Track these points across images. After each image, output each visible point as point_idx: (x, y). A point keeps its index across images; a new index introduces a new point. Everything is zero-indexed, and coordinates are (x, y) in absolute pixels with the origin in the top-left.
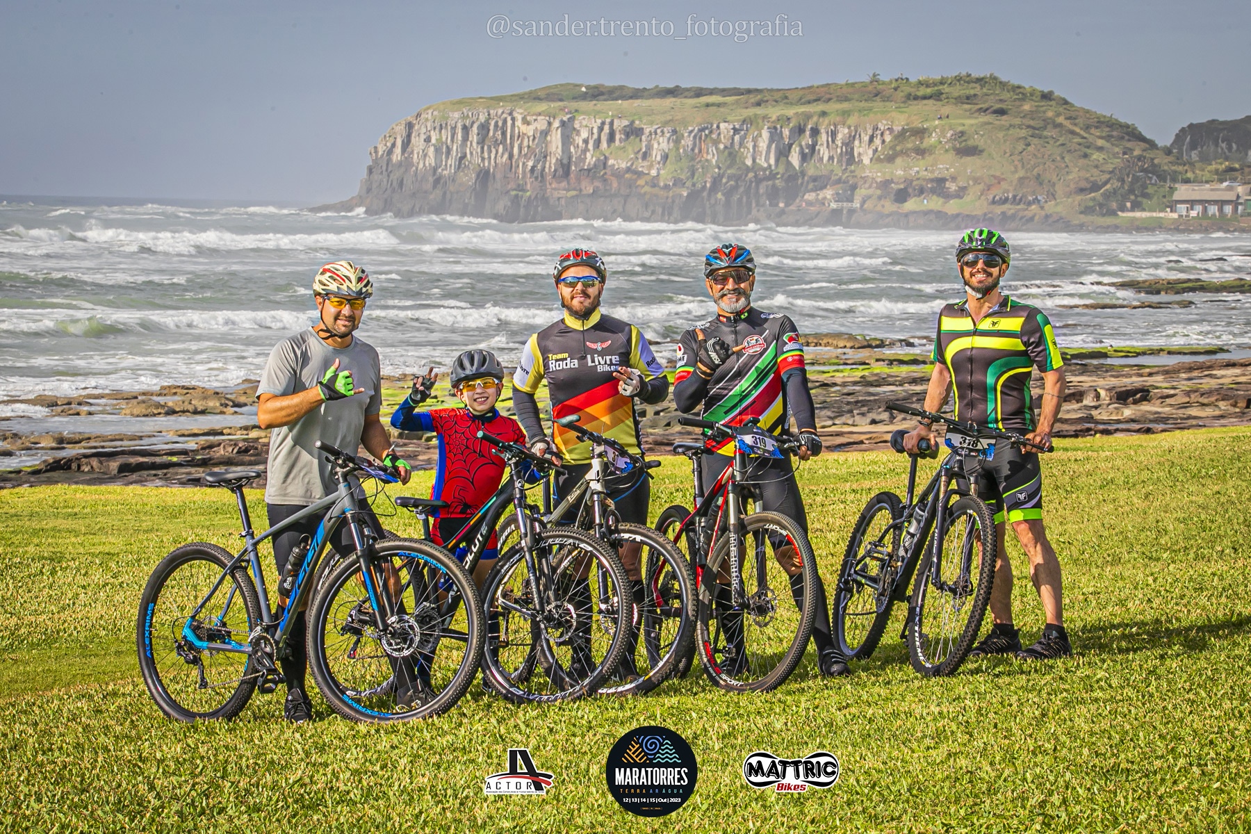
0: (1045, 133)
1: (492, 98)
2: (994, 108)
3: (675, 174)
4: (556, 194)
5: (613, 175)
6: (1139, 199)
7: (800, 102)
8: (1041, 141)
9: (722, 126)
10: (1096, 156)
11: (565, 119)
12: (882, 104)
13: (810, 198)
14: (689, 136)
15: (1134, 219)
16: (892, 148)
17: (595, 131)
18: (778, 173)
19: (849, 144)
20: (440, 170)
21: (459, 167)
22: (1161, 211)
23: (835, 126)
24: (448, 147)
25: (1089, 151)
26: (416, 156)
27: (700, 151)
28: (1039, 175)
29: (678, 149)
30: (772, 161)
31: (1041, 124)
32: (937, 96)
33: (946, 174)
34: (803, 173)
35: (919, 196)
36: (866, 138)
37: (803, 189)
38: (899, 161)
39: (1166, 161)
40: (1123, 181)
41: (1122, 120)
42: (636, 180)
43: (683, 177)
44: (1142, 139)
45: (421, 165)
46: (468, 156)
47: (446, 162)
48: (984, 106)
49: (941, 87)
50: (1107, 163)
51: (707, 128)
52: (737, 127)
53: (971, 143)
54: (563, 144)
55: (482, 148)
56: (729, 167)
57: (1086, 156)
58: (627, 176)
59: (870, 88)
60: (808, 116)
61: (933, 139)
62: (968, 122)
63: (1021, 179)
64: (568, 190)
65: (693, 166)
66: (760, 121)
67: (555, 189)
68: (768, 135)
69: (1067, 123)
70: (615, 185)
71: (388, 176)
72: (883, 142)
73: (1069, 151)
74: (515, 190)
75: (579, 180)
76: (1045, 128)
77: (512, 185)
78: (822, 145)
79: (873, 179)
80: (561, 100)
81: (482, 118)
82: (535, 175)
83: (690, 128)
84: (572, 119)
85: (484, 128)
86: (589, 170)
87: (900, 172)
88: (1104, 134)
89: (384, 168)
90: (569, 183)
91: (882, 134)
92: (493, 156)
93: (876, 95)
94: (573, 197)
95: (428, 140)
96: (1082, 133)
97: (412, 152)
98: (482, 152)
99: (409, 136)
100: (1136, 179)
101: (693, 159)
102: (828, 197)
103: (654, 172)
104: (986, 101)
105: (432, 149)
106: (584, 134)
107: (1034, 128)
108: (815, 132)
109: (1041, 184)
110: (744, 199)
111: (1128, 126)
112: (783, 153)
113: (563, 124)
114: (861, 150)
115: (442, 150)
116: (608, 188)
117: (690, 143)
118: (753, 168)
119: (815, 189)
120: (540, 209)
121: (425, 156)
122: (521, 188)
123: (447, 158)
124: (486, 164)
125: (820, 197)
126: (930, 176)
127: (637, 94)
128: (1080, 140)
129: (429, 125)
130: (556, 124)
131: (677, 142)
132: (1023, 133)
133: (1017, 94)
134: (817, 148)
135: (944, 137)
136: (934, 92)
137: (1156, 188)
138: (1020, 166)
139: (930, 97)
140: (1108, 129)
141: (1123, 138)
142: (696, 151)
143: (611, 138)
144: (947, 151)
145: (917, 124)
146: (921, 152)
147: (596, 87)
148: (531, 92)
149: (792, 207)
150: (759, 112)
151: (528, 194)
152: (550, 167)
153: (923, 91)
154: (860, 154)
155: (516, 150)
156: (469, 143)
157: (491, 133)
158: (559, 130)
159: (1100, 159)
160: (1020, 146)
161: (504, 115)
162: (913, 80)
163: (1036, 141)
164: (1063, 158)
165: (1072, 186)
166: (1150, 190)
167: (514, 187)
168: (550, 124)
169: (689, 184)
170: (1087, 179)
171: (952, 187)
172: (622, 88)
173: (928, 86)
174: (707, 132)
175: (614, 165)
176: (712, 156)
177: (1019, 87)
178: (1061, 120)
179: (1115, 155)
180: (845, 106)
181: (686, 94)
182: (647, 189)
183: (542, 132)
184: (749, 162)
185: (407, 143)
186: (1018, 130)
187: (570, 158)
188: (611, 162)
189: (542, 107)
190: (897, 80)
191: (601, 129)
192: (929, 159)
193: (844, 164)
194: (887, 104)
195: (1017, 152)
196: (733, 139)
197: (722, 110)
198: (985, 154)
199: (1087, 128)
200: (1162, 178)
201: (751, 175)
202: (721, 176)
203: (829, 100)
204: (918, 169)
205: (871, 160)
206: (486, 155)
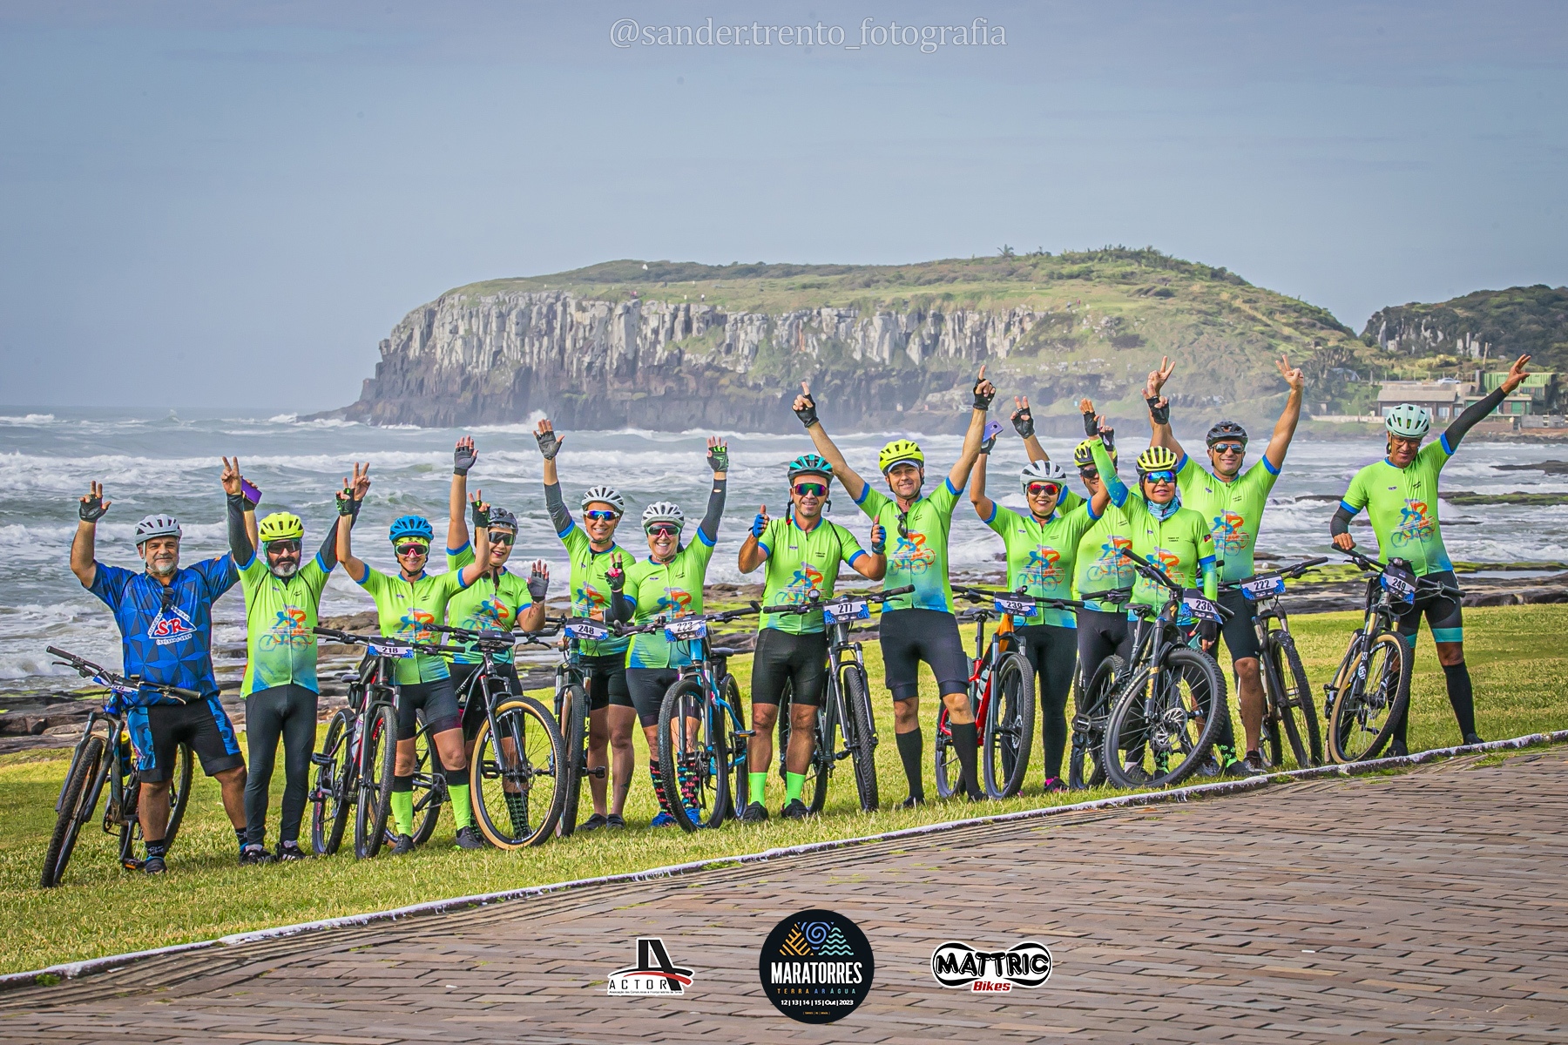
0: (1220, 319)
1: (532, 279)
2: (1158, 289)
3: (766, 371)
4: (619, 397)
5: (690, 372)
6: (1337, 400)
7: (918, 282)
8: (1216, 330)
9: (825, 311)
10: (1283, 347)
11: (629, 304)
12: (1019, 284)
13: (934, 400)
14: (783, 325)
15: (1331, 424)
16: (1035, 338)
17: (667, 318)
18: (893, 370)
19: (979, 333)
20: (469, 368)
21: (494, 364)
22: (1365, 413)
23: (963, 311)
24: (479, 340)
25: (1274, 341)
26: (439, 351)
27: (797, 343)
28: (1214, 370)
29: (770, 341)
30: (886, 355)
31: (1215, 308)
32: (1086, 275)
33: (1099, 370)
34: (924, 370)
35: (1068, 397)
36: (1001, 326)
37: (923, 389)
38: (1042, 353)
39: (1368, 353)
40: (1317, 377)
41: (1312, 303)
42: (718, 379)
43: (777, 374)
44: (1337, 326)
45: (446, 362)
46: (505, 350)
47: (478, 358)
48: (1145, 286)
49: (1090, 264)
50: (1296, 356)
51: (806, 315)
52: (843, 312)
53: (1130, 331)
54: (628, 335)
55: (523, 341)
56: (833, 363)
57: (1270, 347)
58: (708, 374)
59: (1004, 265)
60: (929, 300)
61: (1082, 328)
62: (1127, 306)
63: (1192, 375)
64: (633, 392)
65: (789, 361)
66: (870, 305)
67: (617, 390)
68: (880, 322)
69: (1246, 307)
70: (693, 385)
71: (404, 376)
72: (1023, 330)
73: (1250, 342)
74: (568, 392)
75: (647, 380)
76: (1220, 313)
77: (564, 386)
78: (947, 334)
79: (1012, 375)
80: (617, 281)
81: (522, 304)
82: (593, 373)
83: (785, 315)
84: (639, 304)
85: (525, 315)
86: (660, 367)
87: (1044, 368)
88: (1291, 321)
89: (399, 366)
90: (635, 383)
91: (1021, 322)
92: (536, 351)
93: (1011, 274)
94: (640, 400)
95: (454, 331)
96: (1264, 319)
97: (434, 346)
98: (523, 345)
99: (430, 326)
100: (1332, 375)
101: (788, 352)
102: (957, 398)
103: (740, 369)
104: (1146, 281)
105: (459, 342)
106: (653, 323)
107: (1206, 313)
108: (939, 319)
109: (1217, 382)
110: (852, 401)
111: (1319, 312)
112: (900, 345)
113: (627, 310)
114: (995, 341)
115: (473, 342)
116: (684, 388)
117: (785, 334)
118: (863, 362)
119: (940, 389)
120: (598, 415)
121: (451, 351)
122: (576, 390)
123: (479, 353)
124: (528, 360)
125: (946, 398)
126: (1081, 372)
127: (710, 273)
128: (1262, 328)
129: (455, 312)
130: (619, 310)
131: (769, 332)
132: (1194, 319)
133: (1183, 272)
134: (941, 338)
135: (1097, 325)
136: (1081, 268)
137: (1356, 386)
138: (1191, 359)
139: (1077, 276)
140: (1296, 314)
141: (1314, 325)
142: (793, 342)
143: (688, 327)
144: (1101, 341)
145: (1063, 309)
146: (1069, 343)
147: (659, 265)
148: (579, 271)
149: (912, 412)
150: (868, 295)
151: (584, 396)
152: (611, 363)
153: (1068, 269)
154: (993, 346)
155: (569, 344)
156: (506, 334)
157: (533, 322)
158: (623, 318)
159: (1288, 351)
160: (1191, 335)
161: (551, 300)
162: (1055, 254)
163: (1209, 329)
164: (1242, 350)
165: (1256, 384)
166: (1350, 389)
167: (566, 388)
168: (611, 310)
169: (784, 383)
170: (1272, 375)
171: (1108, 385)
172: (692, 265)
173: (1074, 262)
174: (805, 319)
175: (690, 360)
176: (812, 349)
177: (1184, 263)
178: (1237, 303)
179: (1306, 346)
180: (975, 286)
181: (772, 272)
182: (732, 389)
183: (601, 320)
184: (857, 356)
185: (427, 334)
186: (1188, 316)
187: (636, 352)
188: (687, 357)
189: (601, 289)
190: (1035, 255)
191: (674, 316)
192: (1079, 351)
193: (975, 358)
194: (1025, 284)
195: (1186, 343)
196: (837, 328)
197: (823, 292)
198: (1148, 345)
199: (1271, 313)
200: (1364, 374)
201: (860, 372)
202: (823, 373)
203: (955, 279)
204: (1068, 363)
205: (1008, 353)
206: (527, 349)
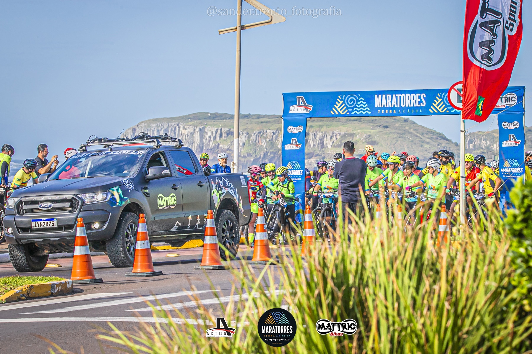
0: (405, 136)
1: (170, 118)
2: (384, 125)
3: (248, 151)
8: (403, 139)
9: (268, 131)
11: (201, 127)
12: (336, 123)
14: (254, 135)
16: (340, 141)
17: (214, 132)
19: (322, 139)
23: (316, 132)
27: (259, 142)
29: (249, 141)
31: (403, 132)
32: (359, 120)
36: (329, 137)
41: (438, 131)
43: (251, 152)
44: (447, 139)
48: (380, 124)
50: (430, 149)
51: (261, 132)
52: (274, 132)
53: (373, 140)
54: (200, 138)
56: (271, 149)
57: (422, 146)
61: (357, 138)
62: (373, 131)
65: (256, 148)
69: (414, 132)
72: (336, 139)
73: (414, 144)
80: (200, 119)
81: (166, 127)
83: (255, 132)
85: (167, 131)
86: (211, 149)
88: (430, 137)
91: (336, 136)
96: (420, 136)
101: (255, 145)
106: (209, 134)
107: (400, 134)
108: (308, 134)
111: (440, 134)
113: (200, 130)
117: (254, 139)
127: (232, 117)
128: (419, 139)
129: (143, 129)
132: (395, 136)
133: (393, 120)
134: (308, 141)
135: (362, 137)
138: (393, 149)
140: (432, 135)
141: (437, 139)
143: (221, 136)
144: (363, 143)
145: (351, 132)
147: (215, 114)
148: (187, 115)
152: (195, 148)
154: (326, 144)
158: (199, 132)
159: (428, 147)
160: (394, 141)
161: (175, 126)
164: (412, 147)
168: (195, 130)
169: (254, 156)
172: (226, 114)
175: (222, 147)
176: (264, 144)
178: (411, 130)
179: (434, 146)
180: (321, 123)
181: (253, 117)
183: (191, 133)
184: (279, 147)
187: (203, 144)
189: (192, 122)
193: (320, 148)
195: (392, 144)
196: (273, 137)
197: (268, 124)
198: (379, 144)
199: (423, 134)
201: (280, 152)
202: (267, 152)
205: (331, 146)
